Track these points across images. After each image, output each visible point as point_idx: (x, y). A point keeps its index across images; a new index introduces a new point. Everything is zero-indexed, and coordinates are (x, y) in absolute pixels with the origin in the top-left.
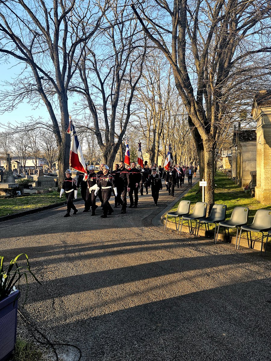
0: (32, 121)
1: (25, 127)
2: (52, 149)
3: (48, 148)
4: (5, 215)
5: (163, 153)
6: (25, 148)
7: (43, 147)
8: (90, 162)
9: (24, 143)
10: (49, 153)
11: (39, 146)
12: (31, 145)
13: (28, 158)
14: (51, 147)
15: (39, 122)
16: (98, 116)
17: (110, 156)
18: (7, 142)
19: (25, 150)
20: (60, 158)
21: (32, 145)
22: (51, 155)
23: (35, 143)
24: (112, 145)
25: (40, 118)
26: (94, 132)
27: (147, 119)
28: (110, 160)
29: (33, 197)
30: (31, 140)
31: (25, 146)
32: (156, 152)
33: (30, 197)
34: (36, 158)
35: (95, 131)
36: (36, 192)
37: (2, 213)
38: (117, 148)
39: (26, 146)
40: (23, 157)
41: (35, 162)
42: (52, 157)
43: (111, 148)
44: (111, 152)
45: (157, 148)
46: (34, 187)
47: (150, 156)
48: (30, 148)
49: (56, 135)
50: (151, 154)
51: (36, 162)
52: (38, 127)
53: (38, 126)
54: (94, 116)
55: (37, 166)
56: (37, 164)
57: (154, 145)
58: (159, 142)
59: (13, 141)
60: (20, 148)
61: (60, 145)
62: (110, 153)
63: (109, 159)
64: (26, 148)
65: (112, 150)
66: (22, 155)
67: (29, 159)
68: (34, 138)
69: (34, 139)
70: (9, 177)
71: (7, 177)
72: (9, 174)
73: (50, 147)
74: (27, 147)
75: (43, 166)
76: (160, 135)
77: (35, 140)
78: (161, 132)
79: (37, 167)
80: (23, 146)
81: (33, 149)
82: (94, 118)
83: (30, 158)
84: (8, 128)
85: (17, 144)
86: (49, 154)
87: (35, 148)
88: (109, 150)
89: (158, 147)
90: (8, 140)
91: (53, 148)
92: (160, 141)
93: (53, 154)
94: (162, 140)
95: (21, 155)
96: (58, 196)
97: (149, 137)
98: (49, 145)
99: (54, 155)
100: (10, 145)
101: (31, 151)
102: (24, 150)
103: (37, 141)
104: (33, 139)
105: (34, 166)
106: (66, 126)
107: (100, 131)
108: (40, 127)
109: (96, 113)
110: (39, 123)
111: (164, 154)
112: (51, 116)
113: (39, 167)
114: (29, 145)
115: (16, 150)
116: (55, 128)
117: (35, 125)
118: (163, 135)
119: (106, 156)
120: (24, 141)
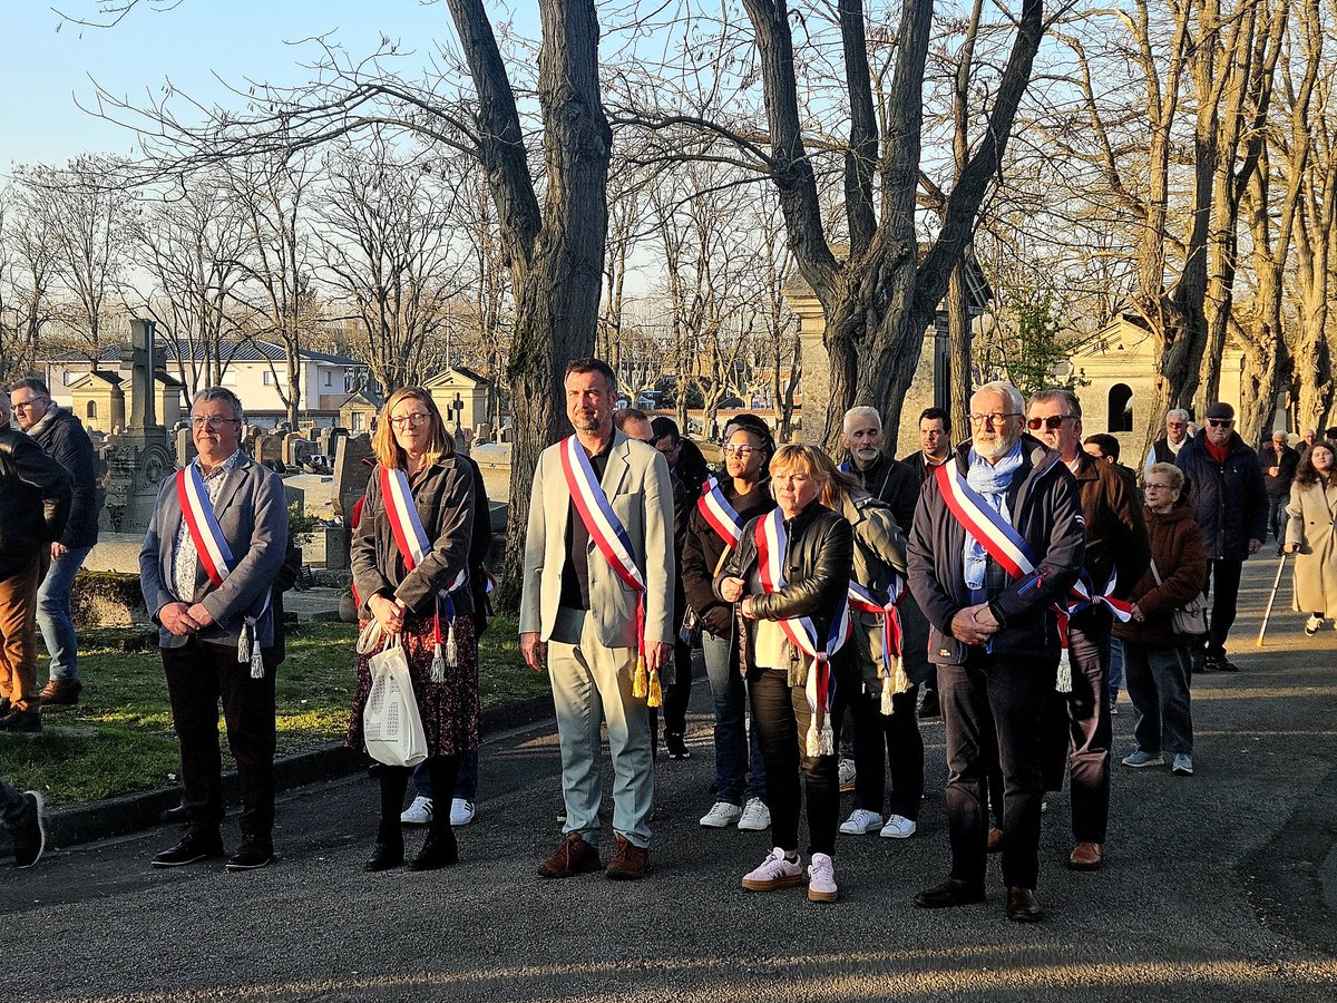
0: (328, 76)
1: (284, 117)
2: (406, 287)
3: (378, 281)
4: (148, 780)
5: (1257, 327)
6: (222, 279)
7: (347, 270)
8: (681, 384)
9: (214, 243)
10: (388, 317)
11: (315, 262)
12: (259, 259)
13: (235, 354)
14: (405, 276)
15: (379, 83)
16: (798, 37)
17: (879, 345)
18: (99, 237)
19: (221, 296)
20: (523, 356)
21: (273, 258)
22: (397, 330)
23: (293, 245)
24: (902, 260)
25: (388, 48)
26: (763, 156)
27: (1148, 59)
28: (882, 371)
29: (331, 649)
30: (263, 221)
31: (217, 264)
32: (1210, 314)
33: (303, 648)
34: (297, 352)
35: (768, 151)
36: (341, 609)
37: (130, 765)
38: (930, 281)
39: (224, 265)
40: (207, 344)
41: (284, 378)
42: (409, 344)
43: (889, 281)
44: (891, 318)
45: (1214, 288)
46: (319, 564)
47: (1168, 347)
48: (252, 282)
49: (495, 178)
50: (1170, 334)
51: (295, 380)
52: (363, 122)
53: (366, 109)
54: (767, 38)
55: (302, 407)
56: (299, 394)
57: (1197, 265)
58: (1230, 241)
59: (138, 232)
60: (188, 276)
61: (528, 259)
62: (880, 318)
63: (868, 367)
64: (228, 282)
65: (899, 301)
66: (196, 327)
67: (244, 358)
68: (286, 204)
69: (282, 216)
70: (145, 486)
71: (132, 492)
72: (150, 468)
73: (397, 271)
74: (236, 274)
75: (343, 412)
76: (1242, 187)
77: (288, 224)
78: (1251, 165)
79: (297, 414)
80: (207, 266)
81: (277, 285)
82: (764, 51)
83: (249, 348)
84: (156, 127)
85: (164, 249)
86: (385, 325)
87: (290, 279)
88: (874, 296)
89: (1228, 277)
90: (104, 223)
91: (416, 284)
92: (1241, 228)
93: (411, 328)
94: (1253, 227)
95: (189, 328)
96: (507, 646)
97: (1164, 202)
98: (385, 258)
99: (418, 331)
100: (121, 258)
101: (258, 303)
102: (212, 294)
103: (302, 228)
104: (275, 218)
105: (282, 406)
106: (579, 109)
107: (809, 151)
108: (379, 116)
109: (784, 15)
110: (381, 89)
111: (1267, 330)
112: (462, 34)
113: (312, 414)
114: (251, 259)
115: (159, 292)
116: (490, 124)
117: (348, 104)
118: (1264, 185)
119: (846, 344)
120: (211, 227)
